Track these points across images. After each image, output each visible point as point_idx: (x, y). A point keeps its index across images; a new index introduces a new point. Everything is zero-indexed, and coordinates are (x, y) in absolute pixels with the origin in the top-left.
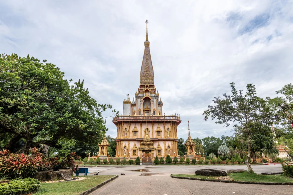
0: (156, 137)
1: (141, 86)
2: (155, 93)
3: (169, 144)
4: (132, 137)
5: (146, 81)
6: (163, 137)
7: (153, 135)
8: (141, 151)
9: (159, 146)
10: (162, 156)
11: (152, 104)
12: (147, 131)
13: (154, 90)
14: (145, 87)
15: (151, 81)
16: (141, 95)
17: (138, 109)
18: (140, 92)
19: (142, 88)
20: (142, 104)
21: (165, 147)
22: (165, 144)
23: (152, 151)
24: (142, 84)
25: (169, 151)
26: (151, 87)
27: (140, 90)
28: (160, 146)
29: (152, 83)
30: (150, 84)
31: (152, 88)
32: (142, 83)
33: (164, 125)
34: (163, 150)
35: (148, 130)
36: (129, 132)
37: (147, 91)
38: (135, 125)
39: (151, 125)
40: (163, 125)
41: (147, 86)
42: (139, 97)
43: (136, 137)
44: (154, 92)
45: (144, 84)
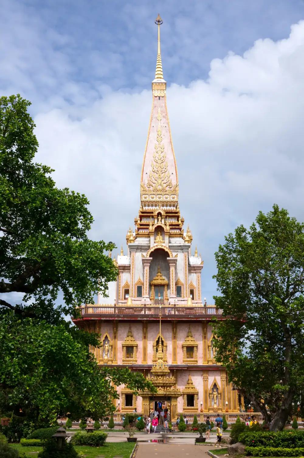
0: (184, 361)
1: (144, 215)
2: (181, 235)
3: (215, 379)
4: (123, 361)
5: (156, 199)
6: (201, 363)
7: (175, 354)
8: (148, 400)
9: (190, 386)
10: (197, 409)
11: (172, 269)
12: (160, 344)
13: (178, 225)
14: (153, 217)
15: (170, 199)
16: (142, 241)
17: (136, 280)
18: (141, 231)
19: (144, 221)
20: (147, 268)
21: (205, 386)
22: (206, 380)
23: (173, 400)
24: (146, 208)
25: (215, 396)
26: (170, 217)
27: (141, 225)
28: (192, 384)
29: (174, 206)
30: (169, 208)
31: (174, 221)
32: (145, 206)
33: (203, 329)
34: (199, 394)
35: (162, 342)
36: (115, 348)
37: (159, 230)
38: (130, 328)
39: (170, 330)
40: (200, 329)
41: (159, 214)
42: (139, 248)
43: (133, 361)
44: (178, 231)
45: (150, 209)
